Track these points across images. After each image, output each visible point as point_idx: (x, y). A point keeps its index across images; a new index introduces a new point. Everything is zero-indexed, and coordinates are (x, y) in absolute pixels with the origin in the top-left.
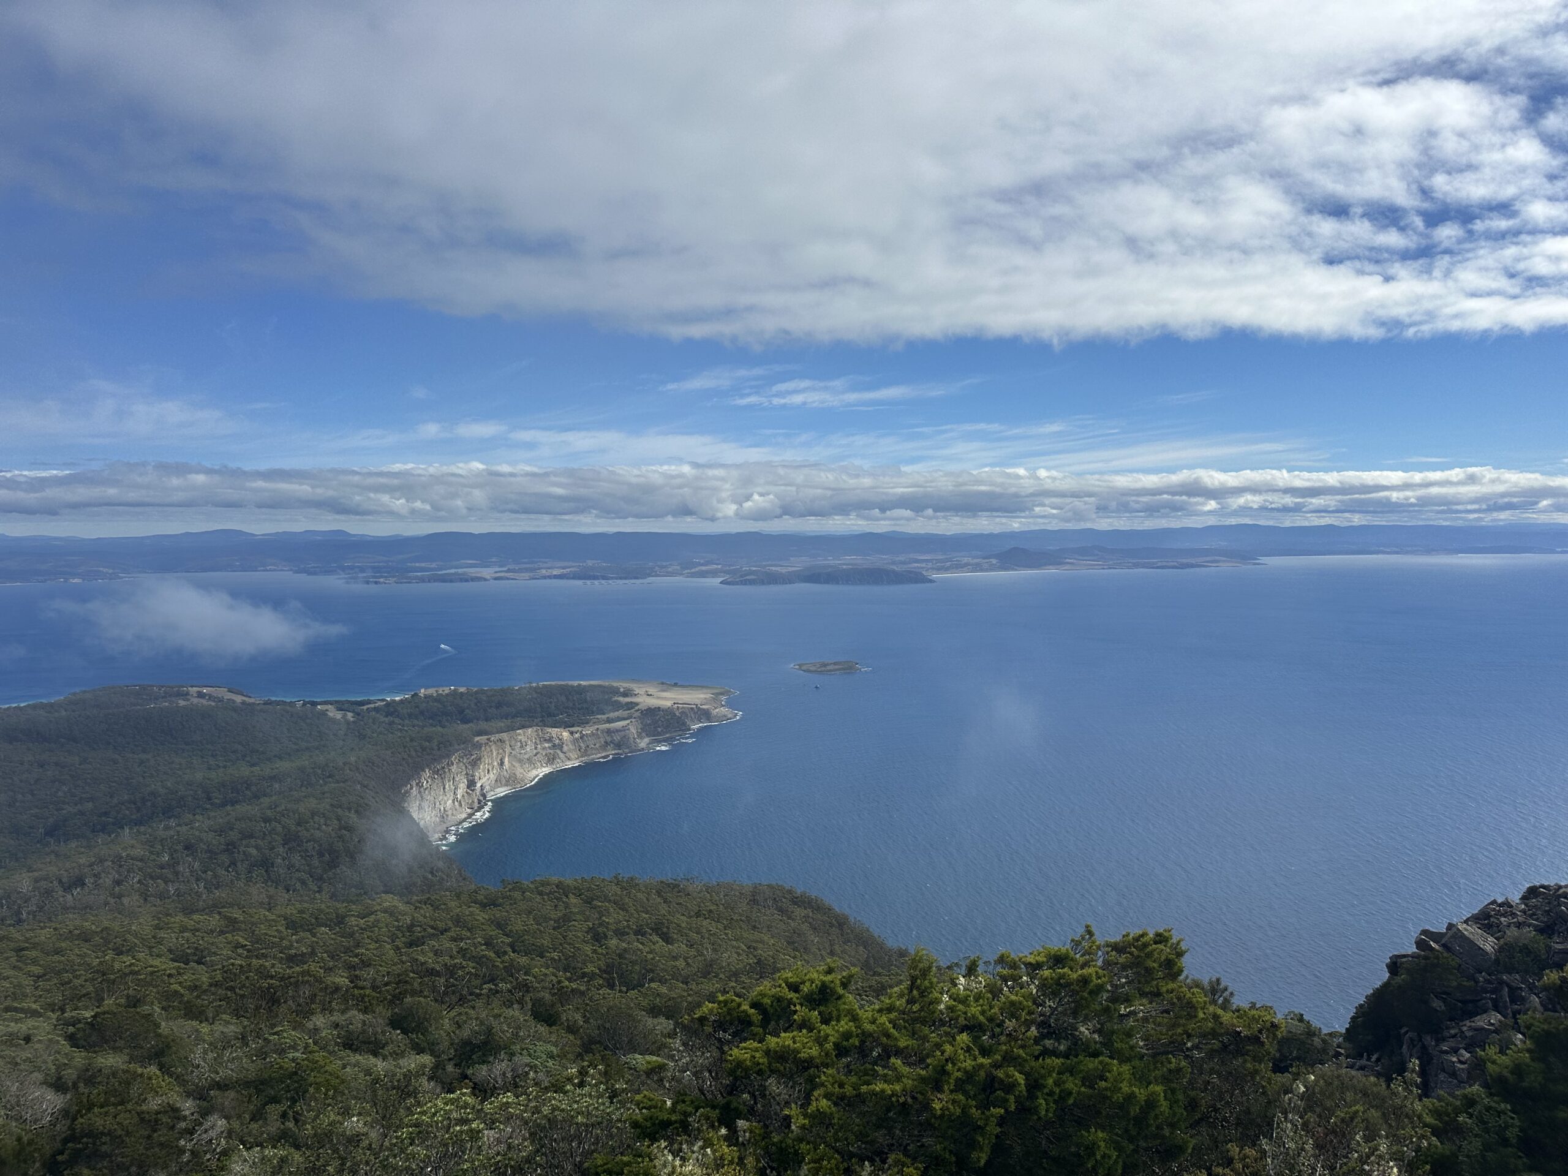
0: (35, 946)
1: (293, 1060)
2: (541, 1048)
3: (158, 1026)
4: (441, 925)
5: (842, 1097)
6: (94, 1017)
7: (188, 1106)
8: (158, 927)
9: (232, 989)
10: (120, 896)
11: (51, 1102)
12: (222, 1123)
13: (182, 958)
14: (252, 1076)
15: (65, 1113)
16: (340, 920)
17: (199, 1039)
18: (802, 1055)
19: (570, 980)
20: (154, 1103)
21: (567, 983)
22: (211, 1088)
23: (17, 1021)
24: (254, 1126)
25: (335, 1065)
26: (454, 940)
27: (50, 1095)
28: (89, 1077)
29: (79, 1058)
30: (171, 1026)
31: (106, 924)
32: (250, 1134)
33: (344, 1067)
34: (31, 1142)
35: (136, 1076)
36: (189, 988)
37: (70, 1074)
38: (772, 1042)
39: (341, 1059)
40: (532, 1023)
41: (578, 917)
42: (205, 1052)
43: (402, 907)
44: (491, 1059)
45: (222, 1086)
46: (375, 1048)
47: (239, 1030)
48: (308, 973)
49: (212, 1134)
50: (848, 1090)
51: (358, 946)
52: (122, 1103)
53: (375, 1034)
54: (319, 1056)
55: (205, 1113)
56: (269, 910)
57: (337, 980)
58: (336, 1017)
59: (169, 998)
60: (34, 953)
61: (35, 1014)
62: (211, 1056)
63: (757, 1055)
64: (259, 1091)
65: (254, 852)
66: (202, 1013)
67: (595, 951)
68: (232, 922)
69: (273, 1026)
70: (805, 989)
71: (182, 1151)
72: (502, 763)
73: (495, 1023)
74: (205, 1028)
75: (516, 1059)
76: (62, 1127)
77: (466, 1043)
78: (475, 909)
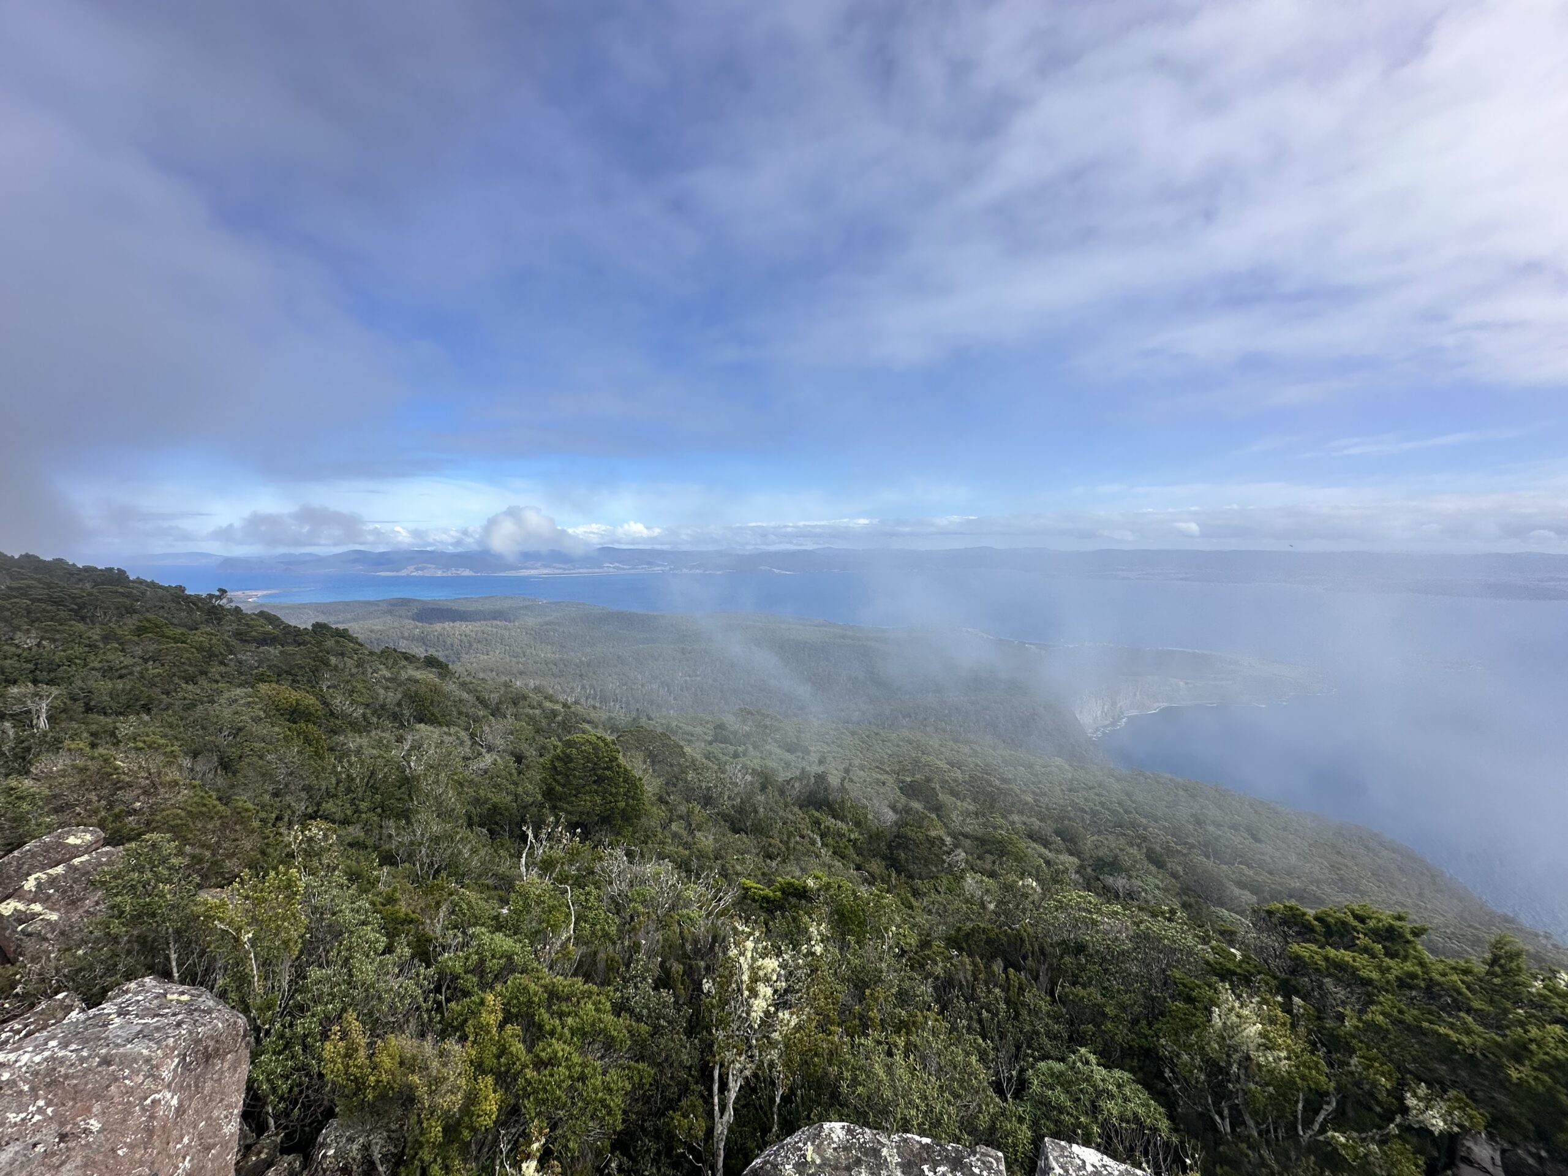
0: (889, 741)
1: (1001, 834)
2: (1150, 879)
3: (938, 795)
4: (1090, 784)
5: (1402, 1022)
6: (911, 782)
7: (948, 840)
8: (941, 746)
9: (973, 787)
10: (925, 726)
11: (890, 817)
12: (963, 854)
13: (952, 765)
14: (979, 835)
15: (896, 823)
16: (1031, 766)
17: (956, 808)
18: (1361, 973)
19: (1176, 843)
20: (933, 833)
21: (1173, 845)
22: (959, 834)
23: (881, 774)
24: (978, 862)
25: (1023, 845)
26: (1096, 794)
27: (891, 813)
28: (907, 810)
29: (903, 799)
30: (944, 797)
31: (919, 738)
32: (976, 865)
33: (1027, 848)
34: (882, 832)
35: (927, 816)
36: (953, 780)
37: (899, 806)
38: (1332, 952)
39: (1026, 843)
40: (1146, 862)
41: (1184, 804)
42: (958, 815)
43: (1067, 767)
44: (1116, 874)
45: (966, 836)
46: (1046, 844)
47: (975, 809)
48: (1012, 789)
49: (958, 858)
50: (1408, 1018)
51: (1040, 782)
52: (919, 827)
53: (1046, 835)
54: (1015, 837)
55: (956, 846)
56: (994, 750)
57: (1027, 798)
58: (1024, 818)
59: (944, 782)
60: (889, 744)
61: (887, 773)
62: (961, 818)
63: (1316, 957)
64: (982, 845)
65: (988, 717)
66: (958, 794)
67: (1195, 830)
68: (976, 752)
69: (991, 813)
70: (1372, 924)
71: (944, 861)
72: (1135, 695)
73: (1120, 854)
74: (959, 803)
75: (1133, 880)
76: (895, 829)
77: (1100, 859)
78: (1112, 780)
